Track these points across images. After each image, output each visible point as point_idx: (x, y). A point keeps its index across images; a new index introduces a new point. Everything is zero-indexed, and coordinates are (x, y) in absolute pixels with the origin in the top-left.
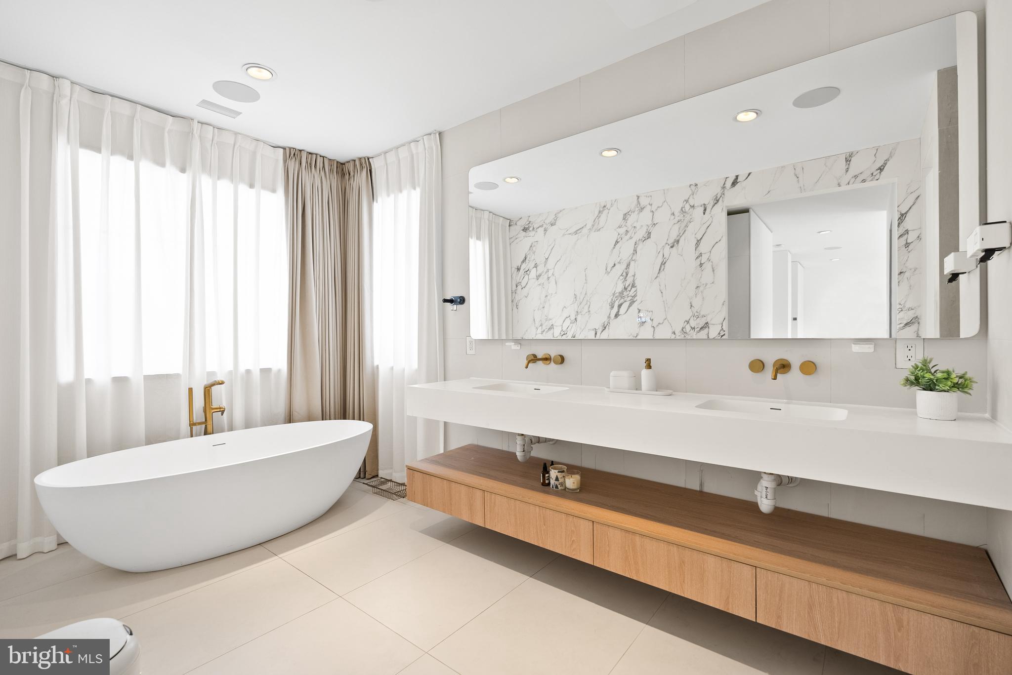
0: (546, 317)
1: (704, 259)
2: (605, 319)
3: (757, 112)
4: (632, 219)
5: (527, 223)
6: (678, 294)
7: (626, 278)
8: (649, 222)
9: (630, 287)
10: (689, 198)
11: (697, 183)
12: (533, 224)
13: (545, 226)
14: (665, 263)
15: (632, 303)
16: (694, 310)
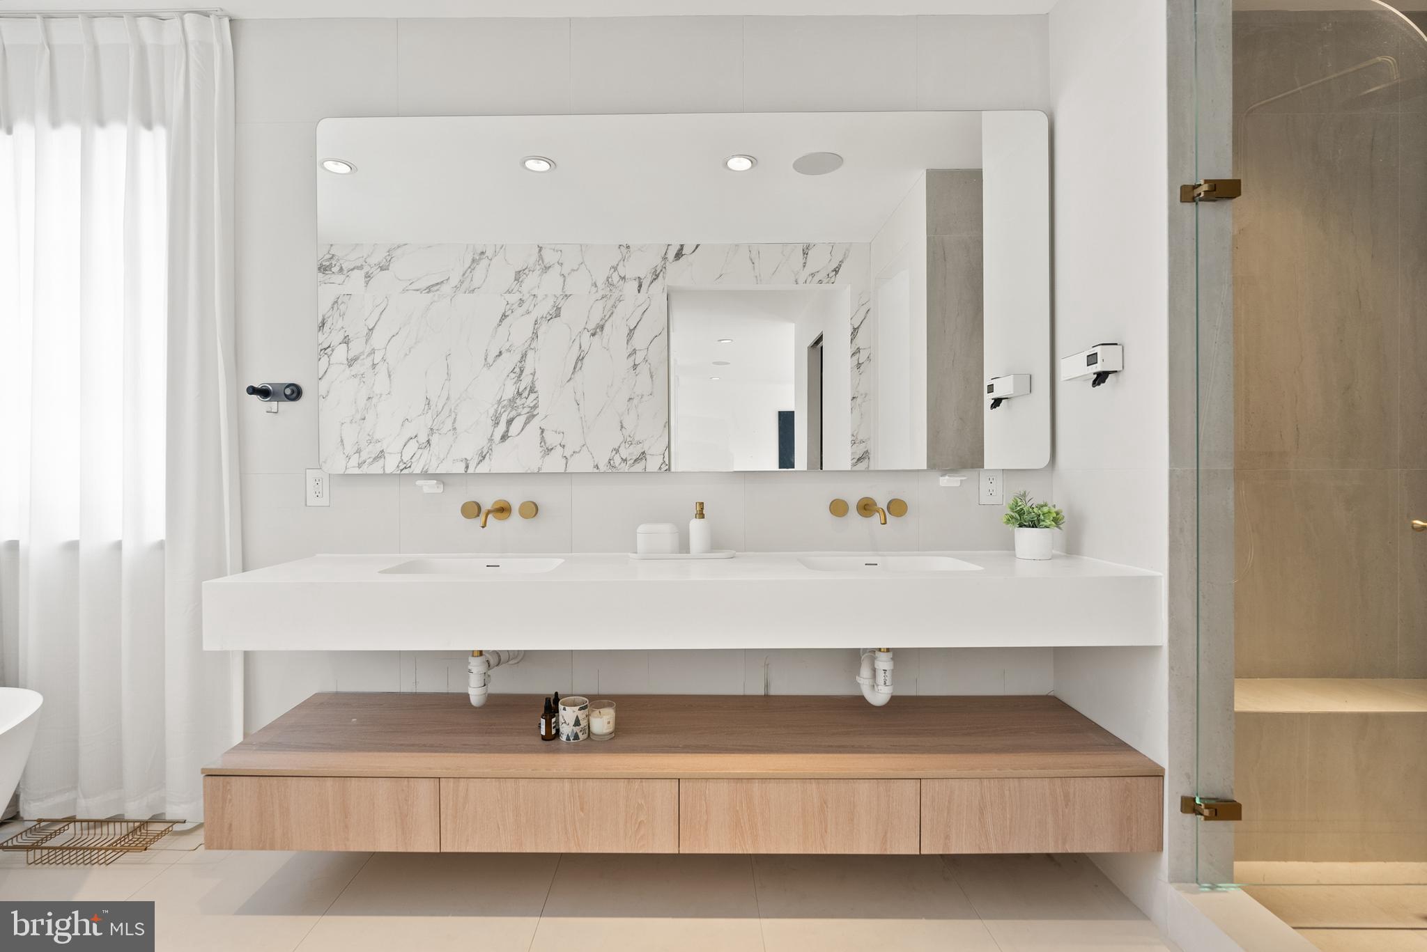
0: (368, 438)
1: (639, 358)
2: (484, 443)
3: (753, 160)
4: (530, 281)
5: (325, 258)
6: (603, 408)
7: (519, 377)
8: (559, 292)
9: (527, 392)
10: (618, 265)
11: (629, 244)
12: (341, 262)
13: (366, 269)
14: (583, 358)
15: (531, 417)
16: (626, 433)
